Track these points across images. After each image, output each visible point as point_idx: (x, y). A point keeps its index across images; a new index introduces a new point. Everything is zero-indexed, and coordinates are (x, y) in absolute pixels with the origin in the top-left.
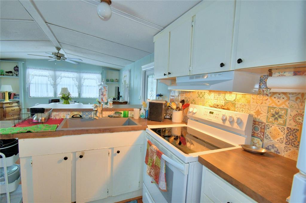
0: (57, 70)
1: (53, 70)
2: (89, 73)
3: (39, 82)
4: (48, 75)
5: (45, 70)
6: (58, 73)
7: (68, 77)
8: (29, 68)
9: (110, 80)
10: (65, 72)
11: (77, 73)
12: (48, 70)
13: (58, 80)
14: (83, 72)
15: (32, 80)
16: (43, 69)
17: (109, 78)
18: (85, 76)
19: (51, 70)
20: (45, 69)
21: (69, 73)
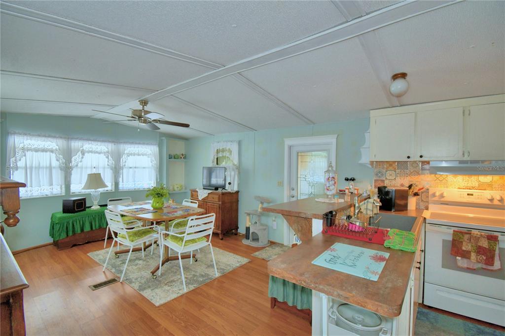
0: (72, 139)
1: (65, 138)
2: (136, 143)
3: (34, 165)
4: (54, 148)
5: (50, 139)
6: (76, 144)
7: (97, 152)
8: (15, 133)
9: (173, 157)
10: (90, 142)
11: (113, 144)
12: (55, 137)
13: (75, 159)
14: (125, 143)
15: (20, 160)
16: (45, 136)
17: (173, 153)
18: (129, 148)
19: (61, 138)
20: (49, 136)
21: (99, 143)
